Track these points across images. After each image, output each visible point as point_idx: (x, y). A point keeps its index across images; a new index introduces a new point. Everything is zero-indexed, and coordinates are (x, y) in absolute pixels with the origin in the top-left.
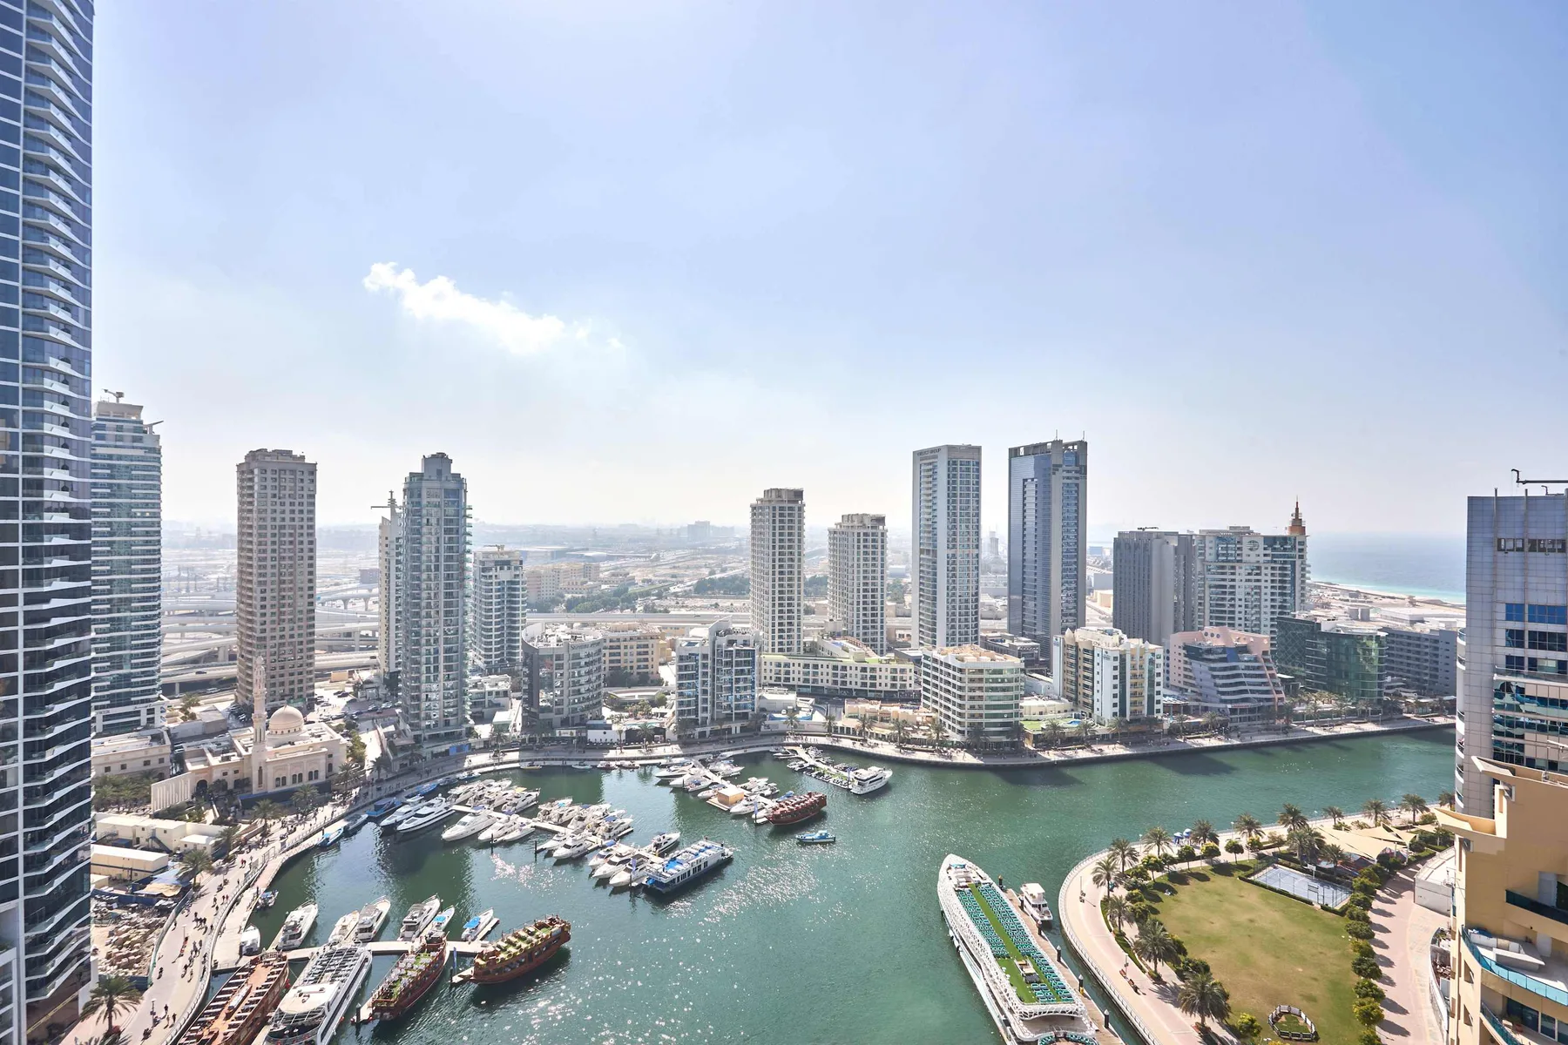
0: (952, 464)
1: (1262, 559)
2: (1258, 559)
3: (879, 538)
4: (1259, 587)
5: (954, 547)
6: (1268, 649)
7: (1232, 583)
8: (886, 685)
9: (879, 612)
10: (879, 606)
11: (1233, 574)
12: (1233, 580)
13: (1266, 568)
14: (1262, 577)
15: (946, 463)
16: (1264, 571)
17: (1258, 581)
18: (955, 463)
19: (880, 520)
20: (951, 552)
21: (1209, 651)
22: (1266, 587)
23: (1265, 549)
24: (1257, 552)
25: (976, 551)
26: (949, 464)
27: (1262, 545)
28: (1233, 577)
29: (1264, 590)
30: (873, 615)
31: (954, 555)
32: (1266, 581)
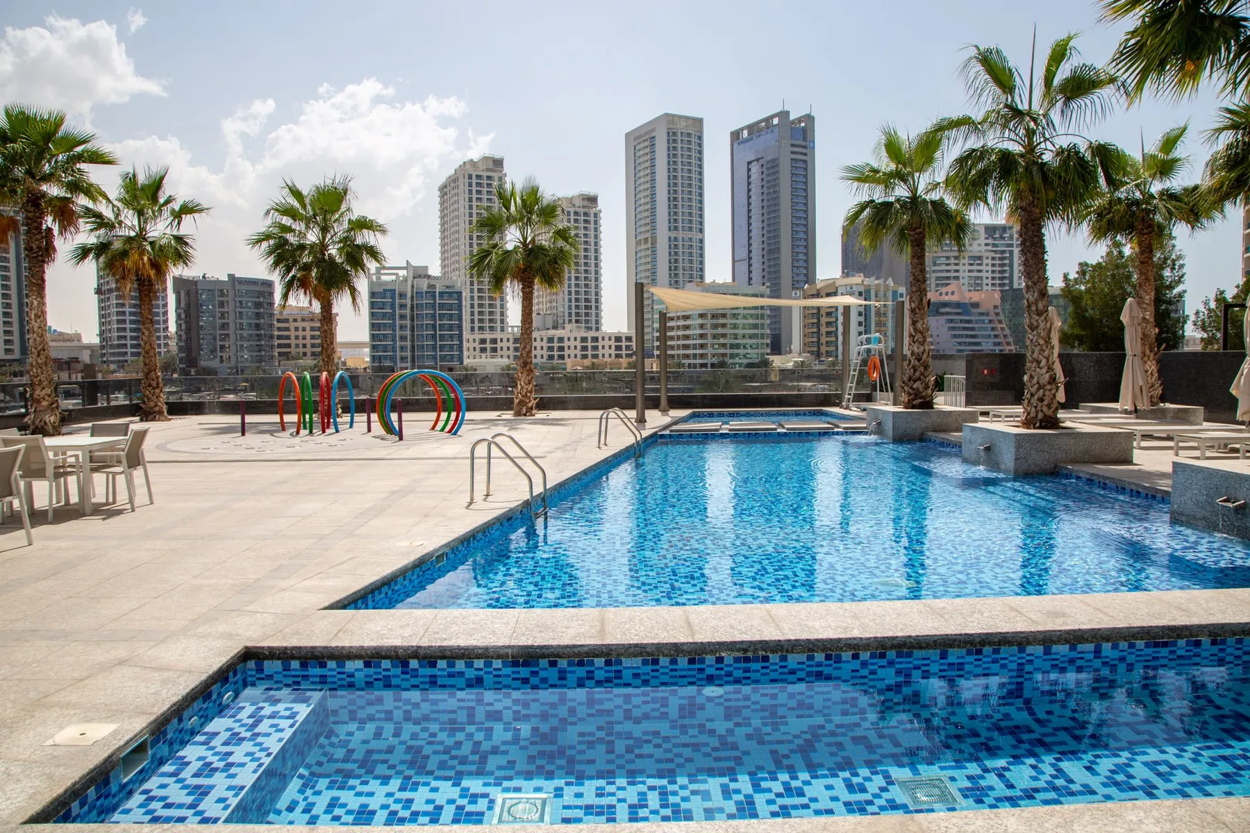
0: (671, 134)
1: (984, 248)
2: (979, 248)
3: (592, 219)
4: (981, 278)
5: (676, 228)
6: (998, 302)
7: (956, 274)
8: (610, 356)
9: (593, 304)
10: (593, 297)
11: (957, 264)
12: (957, 271)
13: (987, 258)
14: (983, 268)
15: (665, 135)
16: (985, 261)
17: (980, 271)
18: (674, 134)
19: (593, 200)
20: (673, 235)
21: (945, 305)
22: (987, 278)
23: (986, 238)
24: (978, 242)
25: (700, 236)
26: (668, 135)
27: (983, 235)
28: (957, 268)
29: (985, 281)
30: (586, 307)
31: (676, 239)
32: (987, 271)
